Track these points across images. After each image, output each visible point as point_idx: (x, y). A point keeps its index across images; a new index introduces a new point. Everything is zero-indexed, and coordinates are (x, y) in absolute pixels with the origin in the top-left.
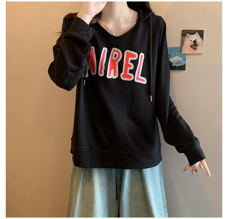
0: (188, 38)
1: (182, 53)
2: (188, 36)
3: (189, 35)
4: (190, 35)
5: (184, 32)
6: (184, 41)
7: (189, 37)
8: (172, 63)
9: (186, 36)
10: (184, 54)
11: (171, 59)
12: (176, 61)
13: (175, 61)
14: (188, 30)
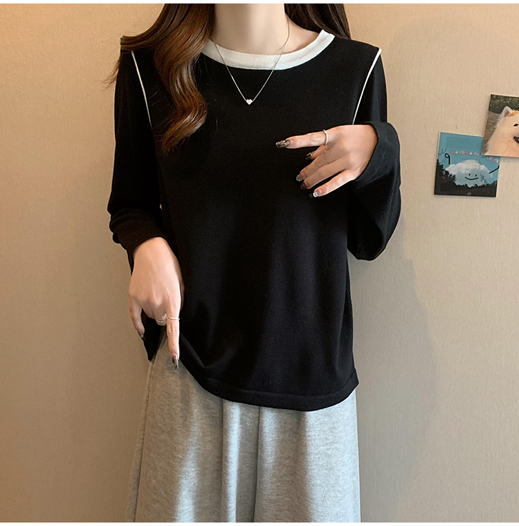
0: (507, 117)
1: (486, 154)
2: (507, 113)
3: (511, 111)
4: (514, 111)
5: (497, 101)
6: (495, 124)
7: (512, 115)
8: (454, 176)
9: (503, 113)
10: (494, 157)
11: (451, 165)
12: (468, 172)
13: (466, 173)
14: (509, 97)
